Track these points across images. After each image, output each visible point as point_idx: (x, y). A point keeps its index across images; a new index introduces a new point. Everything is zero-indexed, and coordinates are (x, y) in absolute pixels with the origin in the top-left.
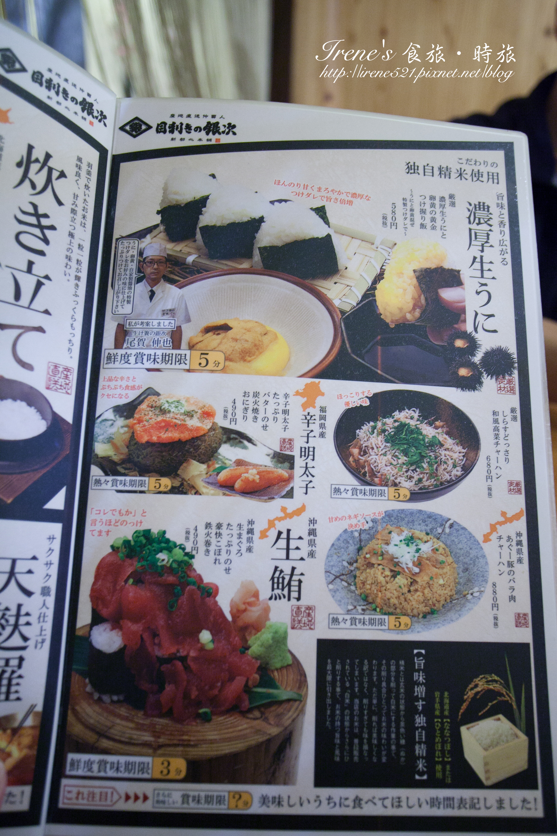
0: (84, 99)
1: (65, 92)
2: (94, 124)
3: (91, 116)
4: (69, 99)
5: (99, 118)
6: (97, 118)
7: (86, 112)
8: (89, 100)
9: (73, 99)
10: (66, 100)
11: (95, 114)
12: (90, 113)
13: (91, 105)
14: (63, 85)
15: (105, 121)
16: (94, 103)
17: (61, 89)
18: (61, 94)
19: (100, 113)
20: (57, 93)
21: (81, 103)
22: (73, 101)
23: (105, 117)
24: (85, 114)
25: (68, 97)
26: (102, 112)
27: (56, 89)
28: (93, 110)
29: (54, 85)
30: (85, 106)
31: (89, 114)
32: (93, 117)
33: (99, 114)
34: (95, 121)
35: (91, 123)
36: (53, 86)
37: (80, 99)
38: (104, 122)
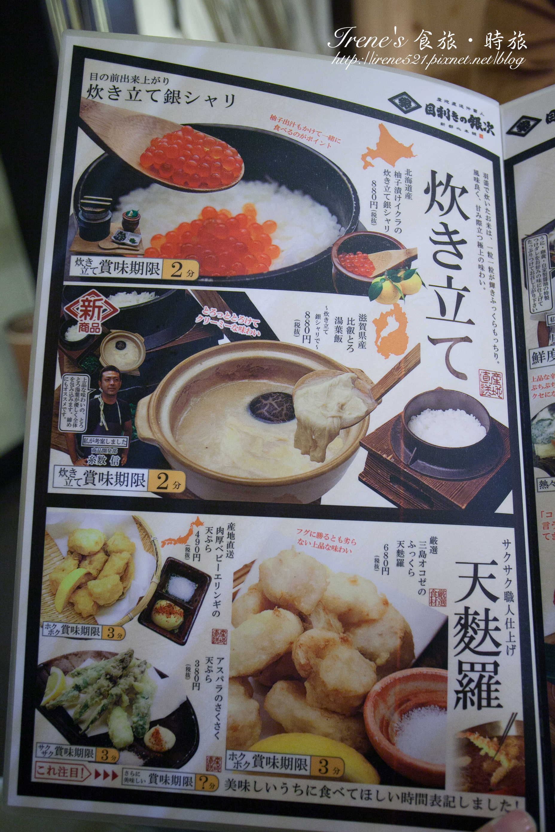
0: (472, 116)
1: (455, 115)
2: (484, 136)
3: (480, 130)
4: (459, 120)
5: (487, 129)
6: (485, 129)
7: (475, 127)
8: (476, 115)
9: (463, 119)
10: (457, 121)
11: (483, 126)
12: (479, 127)
13: (478, 119)
14: (452, 109)
15: (493, 130)
16: (481, 117)
17: (451, 114)
18: (451, 118)
19: (487, 124)
20: (448, 118)
21: (470, 121)
22: (462, 121)
23: (492, 127)
24: (475, 130)
25: (458, 119)
26: (488, 123)
27: (447, 115)
28: (481, 123)
29: (445, 111)
30: (473, 122)
31: (477, 129)
32: (482, 130)
33: (486, 126)
34: (484, 133)
35: (481, 136)
36: (443, 112)
37: (468, 117)
38: (492, 132)
